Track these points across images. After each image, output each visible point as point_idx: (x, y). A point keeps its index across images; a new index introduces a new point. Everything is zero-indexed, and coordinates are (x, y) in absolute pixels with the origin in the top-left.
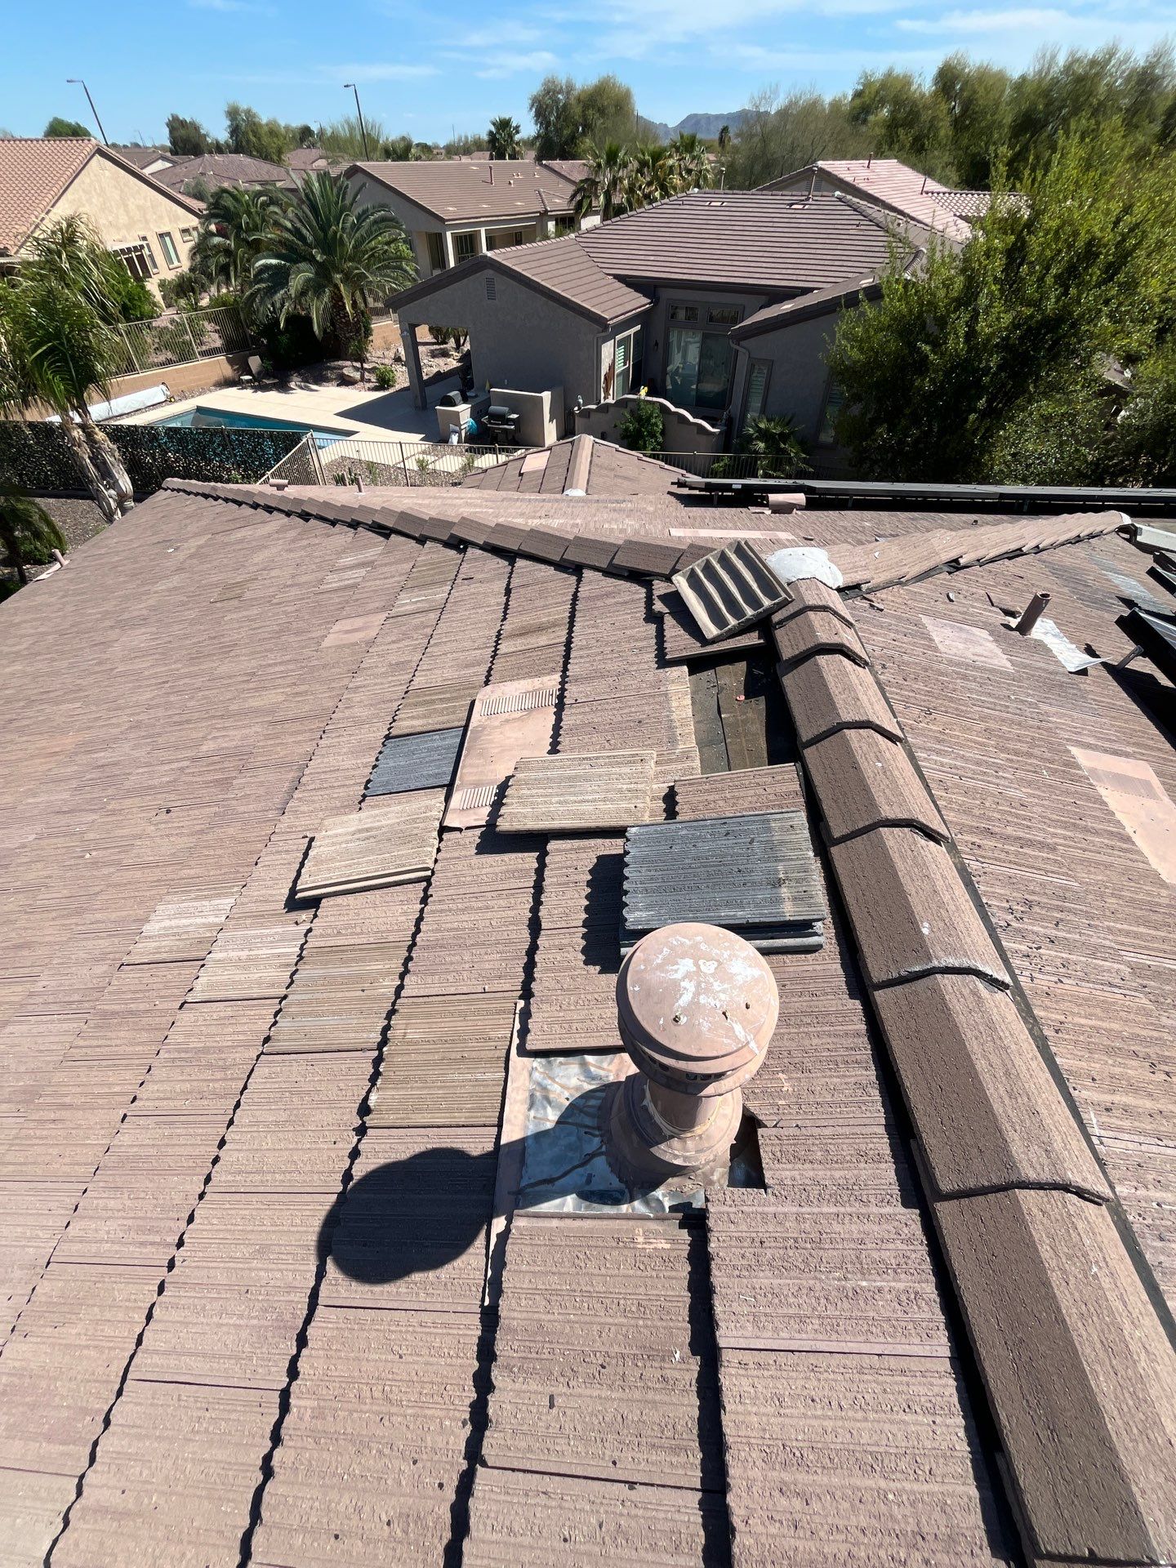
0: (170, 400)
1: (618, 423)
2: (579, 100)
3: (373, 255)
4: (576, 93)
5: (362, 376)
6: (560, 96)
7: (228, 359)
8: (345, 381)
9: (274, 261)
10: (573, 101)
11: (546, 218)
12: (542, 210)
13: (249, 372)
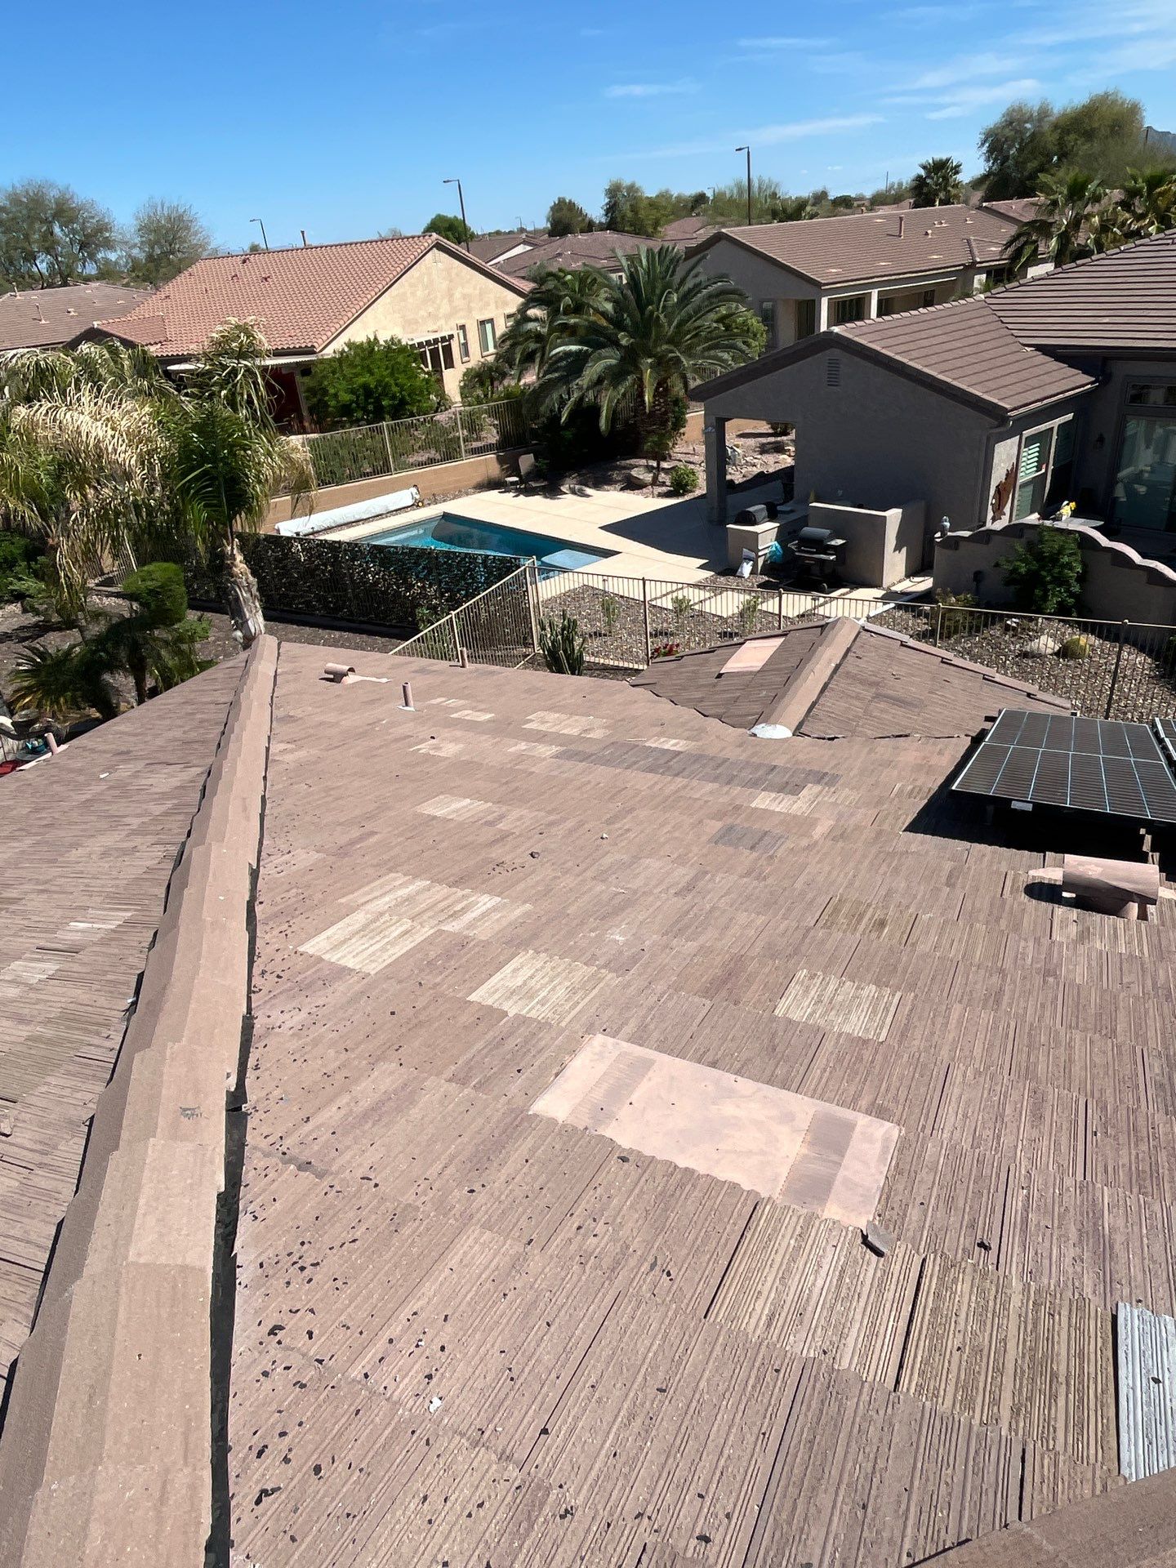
0: (416, 505)
1: (1002, 561)
2: (1056, 126)
3: (696, 335)
4: (1052, 119)
5: (655, 478)
6: (1028, 126)
7: (498, 457)
8: (633, 485)
9: (574, 348)
10: (1046, 127)
11: (973, 271)
12: (967, 261)
13: (518, 475)
